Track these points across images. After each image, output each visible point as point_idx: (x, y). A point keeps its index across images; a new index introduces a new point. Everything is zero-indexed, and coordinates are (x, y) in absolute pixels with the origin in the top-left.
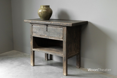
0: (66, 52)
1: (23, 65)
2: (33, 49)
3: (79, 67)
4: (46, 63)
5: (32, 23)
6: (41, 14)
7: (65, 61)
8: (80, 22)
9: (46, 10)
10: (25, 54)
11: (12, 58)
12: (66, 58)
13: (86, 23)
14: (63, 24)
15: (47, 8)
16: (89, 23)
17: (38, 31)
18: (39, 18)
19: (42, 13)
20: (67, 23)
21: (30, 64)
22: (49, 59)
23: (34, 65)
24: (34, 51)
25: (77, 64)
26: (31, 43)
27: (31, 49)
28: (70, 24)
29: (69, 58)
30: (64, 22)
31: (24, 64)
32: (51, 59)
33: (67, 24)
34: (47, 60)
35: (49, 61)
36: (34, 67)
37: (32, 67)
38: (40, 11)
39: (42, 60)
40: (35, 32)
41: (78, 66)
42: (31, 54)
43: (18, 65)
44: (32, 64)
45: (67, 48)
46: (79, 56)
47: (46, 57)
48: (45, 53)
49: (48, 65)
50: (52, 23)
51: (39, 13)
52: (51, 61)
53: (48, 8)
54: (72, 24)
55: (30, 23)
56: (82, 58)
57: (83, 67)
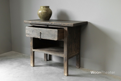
0: (67, 53)
1: (23, 66)
2: (33, 50)
3: (78, 68)
4: (46, 64)
5: (32, 24)
6: (41, 15)
7: (66, 61)
8: (80, 22)
9: (46, 10)
10: (24, 55)
11: (11, 59)
12: (66, 58)
13: (86, 23)
14: (64, 24)
15: (46, 9)
16: (88, 24)
17: (31, 33)
18: (39, 18)
19: (42, 13)
20: (68, 23)
21: (30, 65)
22: (48, 59)
23: (34, 66)
24: (34, 52)
25: (77, 65)
26: (31, 43)
27: (31, 50)
28: (71, 24)
29: (70, 58)
30: (65, 23)
31: (23, 64)
32: (50, 59)
33: (68, 25)
34: (46, 60)
35: (48, 61)
36: (34, 67)
37: (32, 68)
38: (40, 12)
39: (42, 61)
40: (28, 34)
41: (78, 66)
42: (31, 55)
43: (18, 66)
44: (32, 65)
45: (68, 48)
46: (79, 56)
47: (45, 57)
48: (44, 54)
49: (47, 65)
50: (53, 23)
51: (39, 13)
52: (50, 61)
53: (48, 9)
54: (74, 24)
55: (30, 24)
56: (81, 58)
57: (83, 67)
